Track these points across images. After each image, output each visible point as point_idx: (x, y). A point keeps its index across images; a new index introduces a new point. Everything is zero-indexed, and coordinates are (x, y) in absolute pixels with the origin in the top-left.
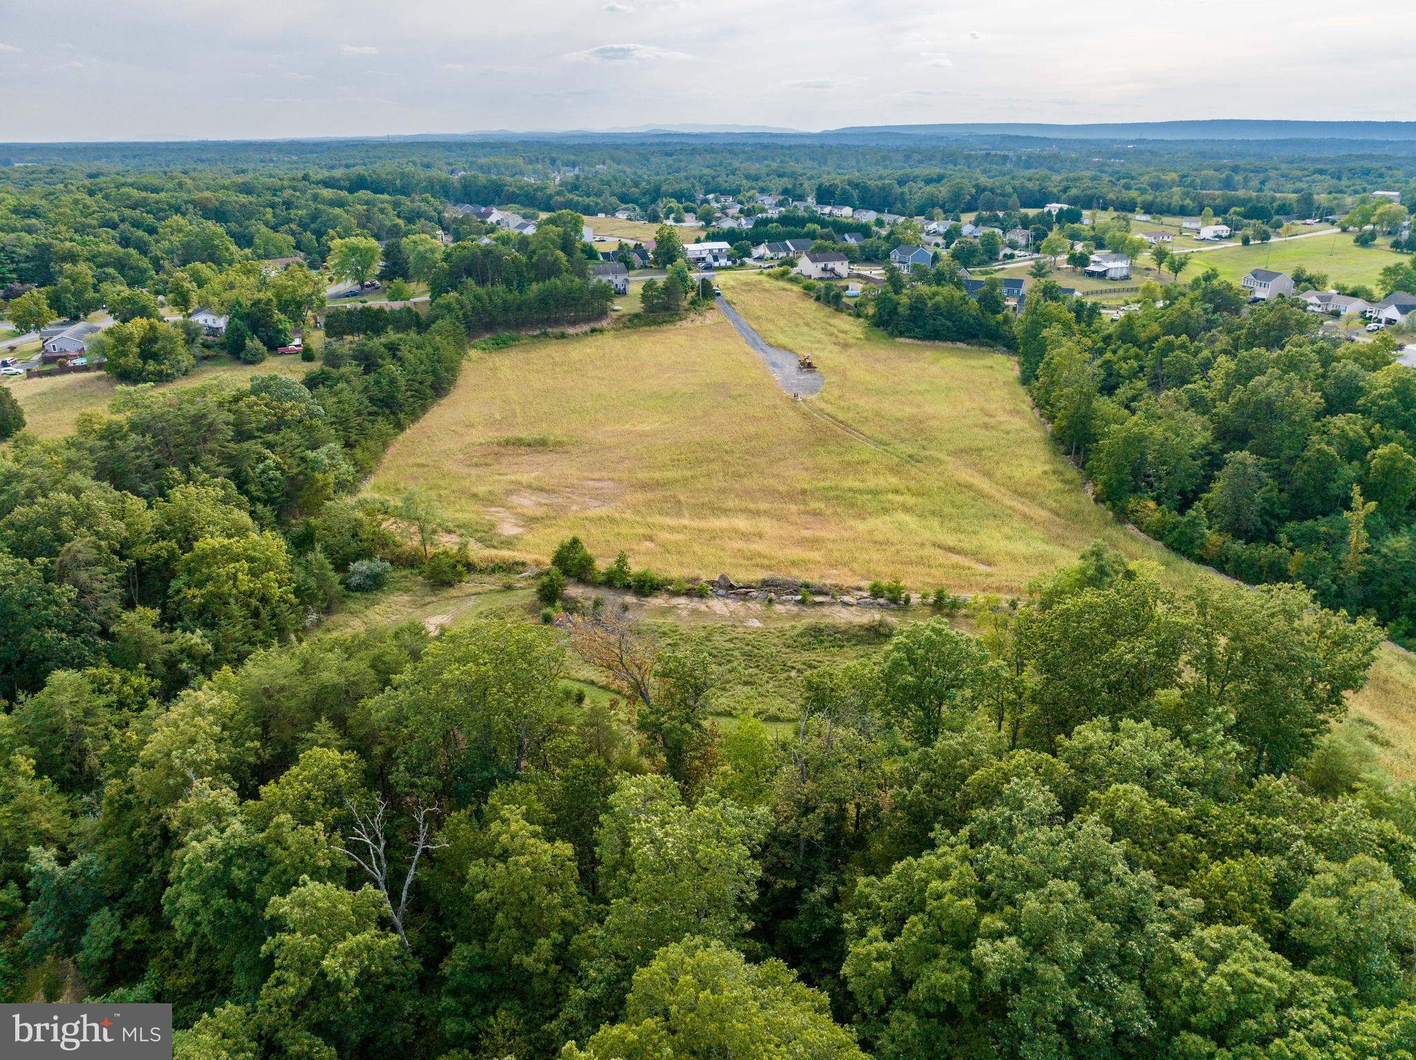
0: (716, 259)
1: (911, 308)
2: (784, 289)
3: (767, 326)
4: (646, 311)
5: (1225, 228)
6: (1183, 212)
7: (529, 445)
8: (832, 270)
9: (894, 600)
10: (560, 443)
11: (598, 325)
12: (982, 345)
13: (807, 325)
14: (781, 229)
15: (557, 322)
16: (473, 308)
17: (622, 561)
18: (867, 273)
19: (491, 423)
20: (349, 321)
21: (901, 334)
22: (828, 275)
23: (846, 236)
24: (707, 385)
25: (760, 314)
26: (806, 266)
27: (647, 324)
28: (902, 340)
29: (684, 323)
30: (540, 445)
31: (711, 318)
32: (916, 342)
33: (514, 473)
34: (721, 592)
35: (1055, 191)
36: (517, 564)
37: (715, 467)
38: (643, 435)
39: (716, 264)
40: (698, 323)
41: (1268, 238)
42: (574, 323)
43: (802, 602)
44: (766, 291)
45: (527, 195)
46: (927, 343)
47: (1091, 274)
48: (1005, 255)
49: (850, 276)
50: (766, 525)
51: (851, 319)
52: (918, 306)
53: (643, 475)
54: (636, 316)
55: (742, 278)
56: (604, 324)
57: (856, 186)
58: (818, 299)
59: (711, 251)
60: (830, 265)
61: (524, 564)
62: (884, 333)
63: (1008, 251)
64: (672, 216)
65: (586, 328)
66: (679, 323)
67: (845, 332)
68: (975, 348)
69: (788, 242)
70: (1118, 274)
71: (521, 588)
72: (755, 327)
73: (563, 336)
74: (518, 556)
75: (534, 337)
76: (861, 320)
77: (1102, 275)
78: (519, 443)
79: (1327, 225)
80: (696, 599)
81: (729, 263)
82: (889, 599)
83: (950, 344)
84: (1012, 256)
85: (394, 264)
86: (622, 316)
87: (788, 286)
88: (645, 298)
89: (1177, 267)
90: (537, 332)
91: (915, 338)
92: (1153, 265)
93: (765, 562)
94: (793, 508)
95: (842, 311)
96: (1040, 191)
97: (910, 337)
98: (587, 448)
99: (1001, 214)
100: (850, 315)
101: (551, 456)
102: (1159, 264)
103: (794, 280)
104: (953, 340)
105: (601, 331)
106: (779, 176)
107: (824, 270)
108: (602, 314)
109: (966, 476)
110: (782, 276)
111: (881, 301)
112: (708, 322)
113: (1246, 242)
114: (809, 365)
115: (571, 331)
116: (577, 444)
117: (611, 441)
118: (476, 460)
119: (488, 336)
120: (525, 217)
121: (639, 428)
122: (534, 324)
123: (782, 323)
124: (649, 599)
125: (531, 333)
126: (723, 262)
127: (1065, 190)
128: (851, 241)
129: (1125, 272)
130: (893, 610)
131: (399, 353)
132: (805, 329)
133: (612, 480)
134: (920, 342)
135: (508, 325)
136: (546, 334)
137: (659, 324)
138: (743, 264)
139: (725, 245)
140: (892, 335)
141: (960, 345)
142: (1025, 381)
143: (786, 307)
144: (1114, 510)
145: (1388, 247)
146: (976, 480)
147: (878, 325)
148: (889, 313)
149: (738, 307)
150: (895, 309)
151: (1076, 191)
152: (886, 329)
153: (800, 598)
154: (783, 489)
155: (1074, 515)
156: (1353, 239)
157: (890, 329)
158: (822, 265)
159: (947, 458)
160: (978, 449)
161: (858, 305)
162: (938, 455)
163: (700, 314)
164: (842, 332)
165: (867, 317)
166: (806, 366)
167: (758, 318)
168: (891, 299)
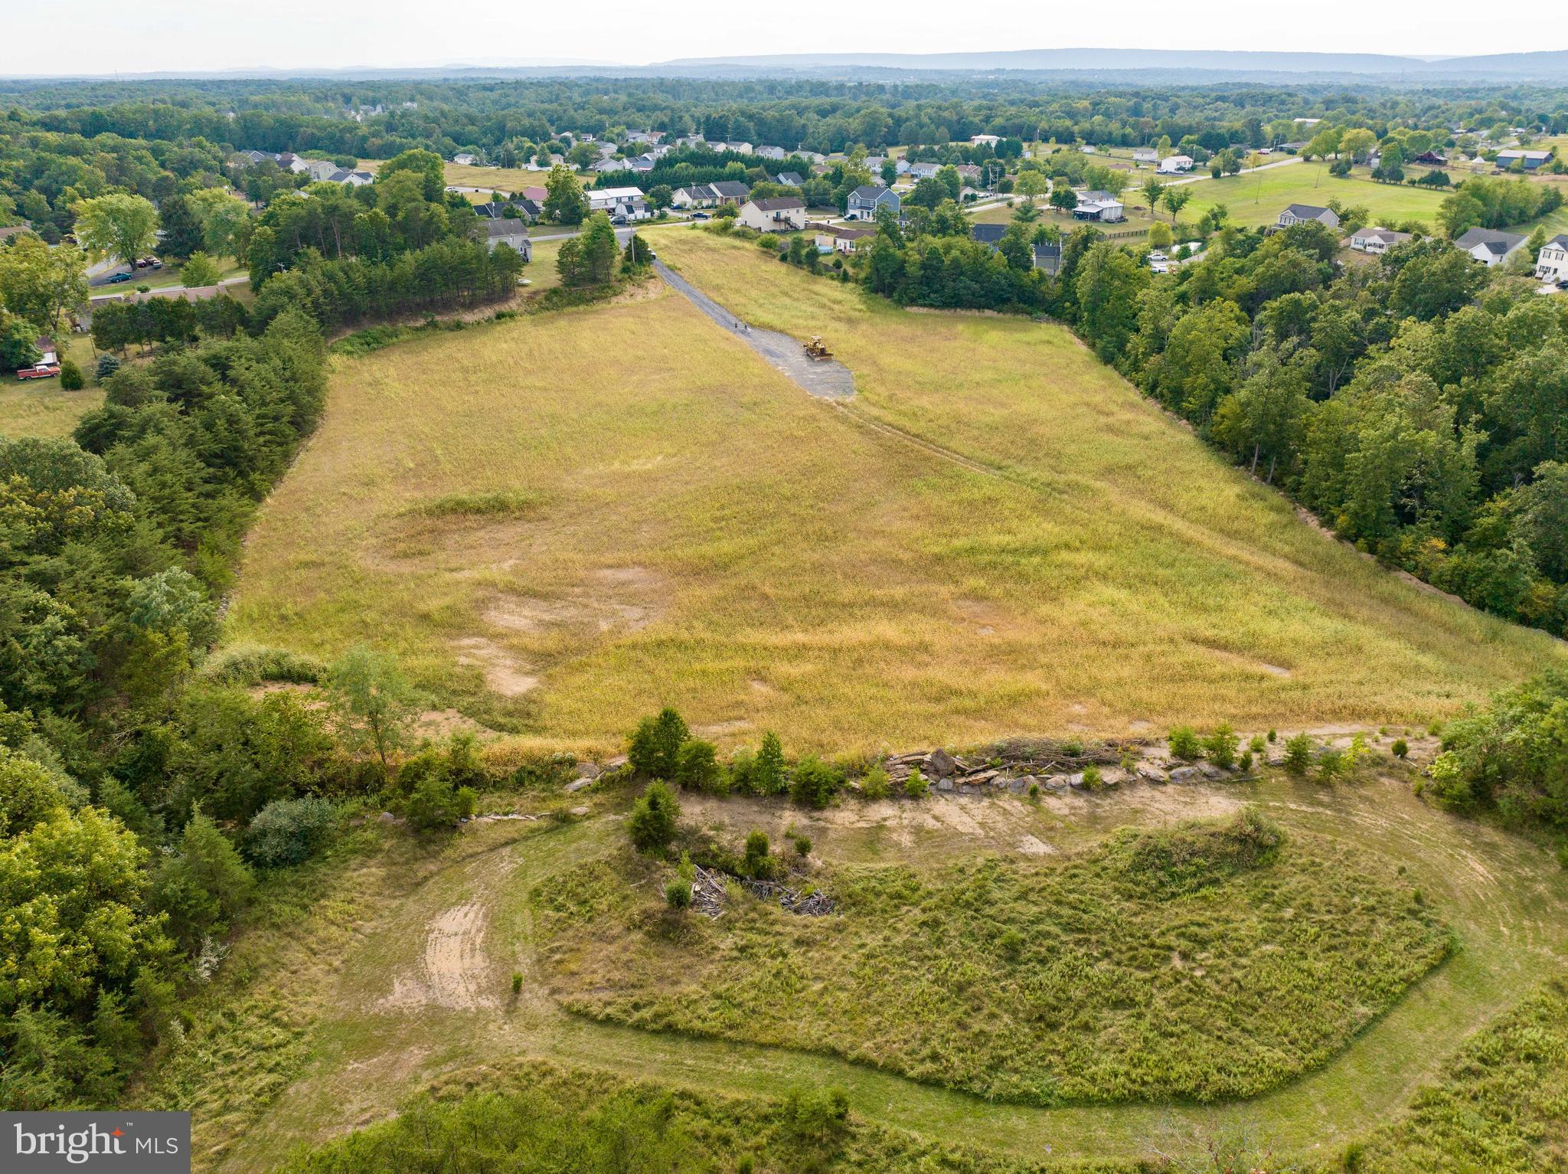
0: (630, 210)
1: (924, 266)
2: (734, 247)
3: (735, 299)
4: (566, 285)
5: (1186, 158)
6: (1125, 142)
7: (479, 511)
8: (787, 220)
9: (1224, 764)
10: (526, 505)
11: (504, 308)
12: (1016, 311)
13: (786, 294)
14: (692, 170)
15: (447, 306)
16: (325, 291)
17: (771, 752)
18: (825, 222)
19: (403, 477)
20: (133, 321)
21: (913, 302)
22: (783, 227)
23: (781, 177)
24: (701, 389)
25: (718, 281)
26: (751, 215)
27: (570, 304)
28: (914, 309)
29: (620, 298)
30: (496, 510)
31: (654, 290)
32: (932, 311)
33: (473, 565)
34: (945, 783)
35: (976, 120)
36: (560, 763)
37: (785, 524)
38: (648, 478)
39: (632, 217)
40: (639, 298)
41: (1237, 170)
42: (471, 306)
43: (1085, 788)
44: (713, 250)
45: (331, 137)
46: (946, 312)
47: (1082, 216)
48: (966, 197)
49: (807, 227)
50: (925, 629)
51: (835, 283)
52: (932, 264)
53: (688, 552)
54: (554, 292)
55: (674, 234)
56: (513, 305)
57: (751, 117)
58: (784, 259)
59: (619, 200)
60: (784, 214)
61: (572, 763)
62: (888, 301)
63: (969, 191)
64: (534, 158)
65: (489, 312)
66: (614, 300)
67: (839, 302)
68: (1008, 316)
69: (712, 186)
70: (1113, 215)
71: (587, 817)
72: (720, 300)
73: (459, 326)
74: (557, 746)
75: (417, 329)
76: (851, 285)
77: (1095, 217)
78: (459, 509)
79: (1283, 155)
80: (908, 804)
81: (648, 215)
82: (1212, 763)
83: (975, 313)
84: (973, 198)
85: (180, 233)
86: (536, 293)
87: (737, 243)
88: (562, 266)
89: (1175, 205)
90: (421, 322)
91: (931, 306)
92: (1144, 203)
93: (968, 703)
94: (944, 591)
95: (820, 274)
96: (958, 122)
97: (925, 306)
98: (573, 508)
99: (936, 148)
100: (832, 278)
101: (521, 528)
102: (1152, 203)
103: (742, 235)
104: (980, 307)
105: (512, 316)
106: (639, 110)
107: (777, 220)
108: (506, 291)
109: (1142, 511)
110: (725, 230)
111: (880, 258)
112: (652, 296)
113: (1216, 175)
114: (823, 352)
115: (468, 318)
116: (555, 501)
117: (609, 493)
118: (401, 546)
119: (349, 333)
120: (339, 164)
121: (636, 466)
122: (415, 310)
123: (754, 293)
124: (828, 814)
125: (411, 324)
126: (640, 214)
127: (987, 120)
128: (788, 182)
129: (1119, 213)
130: (1229, 782)
131: (231, 373)
132: (787, 301)
133: (640, 564)
134: (937, 312)
135: (378, 315)
136: (434, 325)
137: (588, 301)
138: (663, 216)
139: (635, 192)
140: (900, 303)
141: (988, 313)
142: (1108, 359)
143: (747, 271)
144: (1372, 550)
145: (1369, 177)
146: (1159, 517)
147: (875, 291)
148: (892, 275)
149: (686, 275)
150: (900, 269)
151: (998, 121)
152: (890, 296)
153: (1078, 778)
154: (906, 556)
155: (1325, 564)
156: (1325, 169)
157: (896, 295)
158: (773, 214)
159: (1098, 484)
160: (1129, 467)
161: (838, 265)
162: (1083, 480)
163: (639, 286)
164: (835, 302)
165: (856, 281)
166: (818, 353)
167: (717, 288)
168: (892, 256)
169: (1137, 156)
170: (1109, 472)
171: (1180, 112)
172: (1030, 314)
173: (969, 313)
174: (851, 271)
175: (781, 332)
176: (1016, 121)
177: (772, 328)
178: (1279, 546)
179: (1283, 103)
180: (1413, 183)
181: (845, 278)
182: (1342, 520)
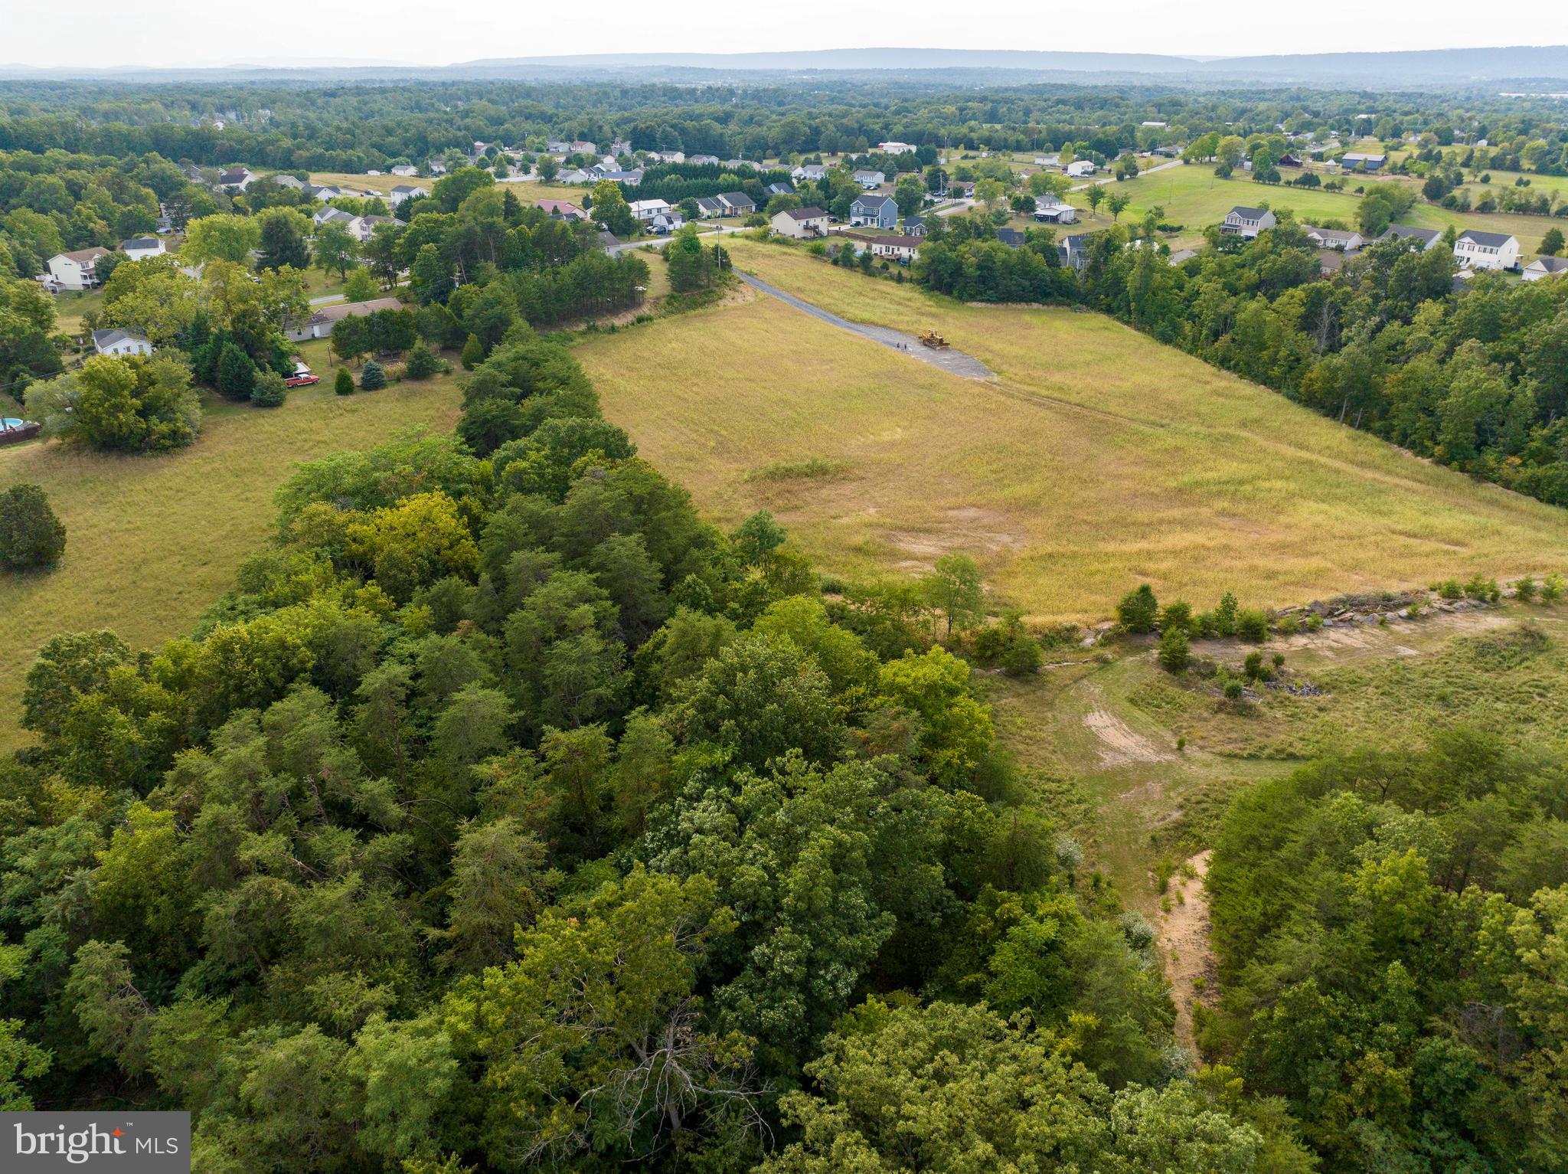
0: (670, 221)
1: (979, 267)
2: (785, 254)
3: (823, 299)
4: (678, 290)
7: (807, 475)
8: (815, 228)
10: (839, 469)
11: (640, 313)
12: (1059, 304)
13: (861, 294)
15: (603, 312)
17: (1229, 606)
21: (973, 298)
25: (797, 284)
26: (784, 224)
28: (974, 304)
29: (725, 301)
30: (817, 473)
31: (747, 295)
32: (989, 305)
33: (846, 513)
34: (1326, 622)
36: (1070, 630)
38: (908, 445)
39: (671, 227)
40: (740, 300)
41: (1136, 173)
42: (614, 311)
43: (1410, 618)
44: (770, 256)
46: (1001, 306)
47: (1044, 219)
50: (1216, 536)
51: (896, 284)
52: (986, 265)
53: (999, 495)
54: (672, 297)
56: (645, 310)
58: (835, 263)
60: (812, 222)
61: (1078, 629)
62: (947, 298)
65: (630, 317)
66: (721, 303)
68: (1052, 308)
69: (720, 197)
70: (1069, 217)
72: (811, 300)
73: (613, 330)
74: (1063, 619)
75: (583, 333)
76: (909, 285)
77: (1054, 220)
78: (791, 474)
79: (1161, 159)
80: (1313, 635)
81: (684, 225)
82: (1474, 599)
83: (1024, 305)
86: (658, 298)
87: (785, 249)
88: (670, 273)
89: (1117, 208)
90: (583, 327)
91: (988, 301)
92: (1087, 207)
93: (1291, 578)
94: (1204, 511)
95: (876, 276)
97: (982, 301)
98: (876, 469)
100: (890, 279)
101: (853, 486)
102: (1094, 206)
103: (783, 242)
104: (1028, 301)
105: (650, 319)
107: (806, 228)
108: (632, 300)
109: (1290, 451)
110: (763, 238)
112: (752, 298)
113: (1120, 177)
115: (618, 322)
117: (892, 457)
118: (778, 503)
121: (889, 436)
122: (578, 316)
123: (835, 294)
124: (1266, 644)
125: (575, 329)
126: (678, 224)
127: (887, 126)
128: (781, 193)
129: (1073, 215)
132: (867, 300)
134: (992, 306)
135: (551, 321)
136: (592, 329)
137: (702, 305)
139: (660, 203)
140: (961, 299)
141: (1035, 305)
142: (1166, 340)
143: (813, 274)
144: (1462, 470)
145: (1250, 178)
146: (1305, 455)
147: (932, 289)
148: (951, 275)
149: (766, 279)
150: (957, 270)
151: (898, 129)
152: (949, 293)
153: (1404, 612)
154: (1157, 490)
155: (1437, 481)
156: (1210, 172)
157: (955, 293)
158: (803, 222)
159: (1244, 434)
160: (1257, 421)
161: (885, 267)
162: (1231, 431)
163: (735, 290)
164: (909, 300)
165: (911, 281)
166: (932, 343)
167: (799, 289)
168: (950, 258)
169: (1039, 161)
170: (1244, 424)
171: (1035, 115)
172: (1069, 305)
173: (1019, 306)
174: (905, 273)
175: (883, 326)
176: (916, 128)
177: (874, 324)
178: (1399, 470)
179: (1117, 106)
180: (1289, 183)
181: (900, 279)
182: (1438, 450)
